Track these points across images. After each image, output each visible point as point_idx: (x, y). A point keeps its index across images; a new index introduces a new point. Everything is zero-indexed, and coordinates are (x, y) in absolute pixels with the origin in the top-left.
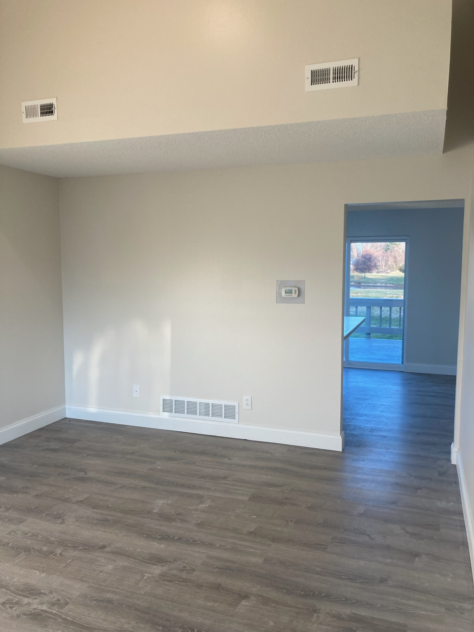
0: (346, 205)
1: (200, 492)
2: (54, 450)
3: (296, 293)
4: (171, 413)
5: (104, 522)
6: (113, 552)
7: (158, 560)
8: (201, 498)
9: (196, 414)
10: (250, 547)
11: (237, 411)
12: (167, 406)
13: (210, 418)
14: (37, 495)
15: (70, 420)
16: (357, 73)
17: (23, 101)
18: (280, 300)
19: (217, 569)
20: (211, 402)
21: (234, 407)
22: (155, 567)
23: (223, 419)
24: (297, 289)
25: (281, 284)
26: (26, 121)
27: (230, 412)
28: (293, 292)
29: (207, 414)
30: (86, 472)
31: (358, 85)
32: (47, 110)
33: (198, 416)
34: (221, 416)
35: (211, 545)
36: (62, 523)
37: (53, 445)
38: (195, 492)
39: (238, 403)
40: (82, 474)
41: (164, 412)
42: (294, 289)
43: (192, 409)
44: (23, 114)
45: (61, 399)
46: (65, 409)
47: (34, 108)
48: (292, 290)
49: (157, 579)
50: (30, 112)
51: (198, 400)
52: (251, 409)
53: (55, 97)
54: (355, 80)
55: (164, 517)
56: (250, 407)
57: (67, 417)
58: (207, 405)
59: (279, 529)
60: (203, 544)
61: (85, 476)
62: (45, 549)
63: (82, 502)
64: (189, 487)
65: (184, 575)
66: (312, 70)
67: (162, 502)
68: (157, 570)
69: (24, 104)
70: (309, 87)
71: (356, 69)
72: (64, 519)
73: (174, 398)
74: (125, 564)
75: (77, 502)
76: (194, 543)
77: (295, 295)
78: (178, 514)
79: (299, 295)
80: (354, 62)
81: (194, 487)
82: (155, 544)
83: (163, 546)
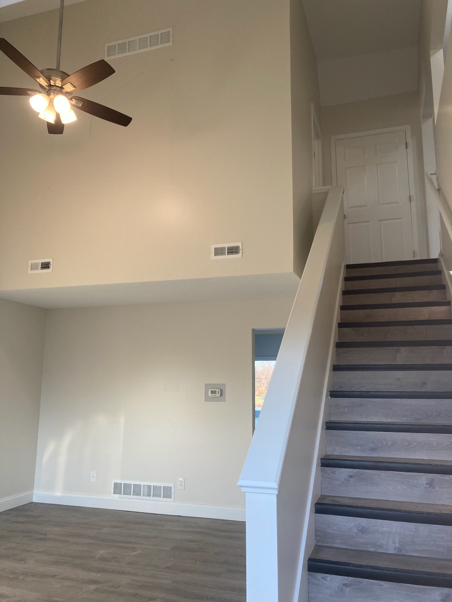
0: (253, 330)
1: (134, 546)
2: (22, 523)
3: (218, 393)
4: (120, 495)
5: (56, 563)
6: (61, 579)
7: (94, 582)
8: (134, 549)
9: (140, 495)
10: (164, 575)
11: (173, 491)
12: (117, 489)
13: (151, 498)
14: (6, 548)
15: (36, 504)
16: (241, 250)
17: (30, 260)
18: (207, 399)
19: (137, 587)
20: (152, 484)
21: (171, 488)
22: (91, 585)
23: (162, 499)
24: (219, 390)
25: (207, 386)
26: (30, 272)
27: (167, 493)
28: (217, 392)
29: (149, 495)
30: (46, 535)
31: (242, 257)
32: (46, 266)
33: (141, 497)
34: (160, 496)
35: (135, 574)
36: (25, 563)
37: (20, 519)
38: (131, 545)
39: (174, 485)
40: (42, 536)
41: (114, 494)
42: (217, 390)
43: (137, 491)
44: (29, 268)
45: (30, 486)
46: (33, 493)
47: (37, 264)
48: (216, 391)
49: (92, 591)
50: (34, 267)
51: (142, 483)
52: (184, 489)
53: (51, 258)
54: (240, 254)
55: (103, 559)
56: (183, 488)
57: (33, 502)
58: (149, 487)
59: (189, 565)
60: (129, 573)
61: (45, 537)
62: (11, 576)
63: (40, 552)
64: (126, 543)
65: (112, 589)
66: (215, 248)
67: (103, 552)
68: (93, 587)
69: (30, 262)
70: (213, 257)
71: (241, 248)
72: (26, 561)
73: (123, 482)
74: (70, 584)
75: (37, 552)
76: (123, 573)
77: (218, 395)
78: (114, 558)
79: (221, 395)
80: (239, 244)
81: (130, 543)
82: (94, 574)
83: (99, 575)
